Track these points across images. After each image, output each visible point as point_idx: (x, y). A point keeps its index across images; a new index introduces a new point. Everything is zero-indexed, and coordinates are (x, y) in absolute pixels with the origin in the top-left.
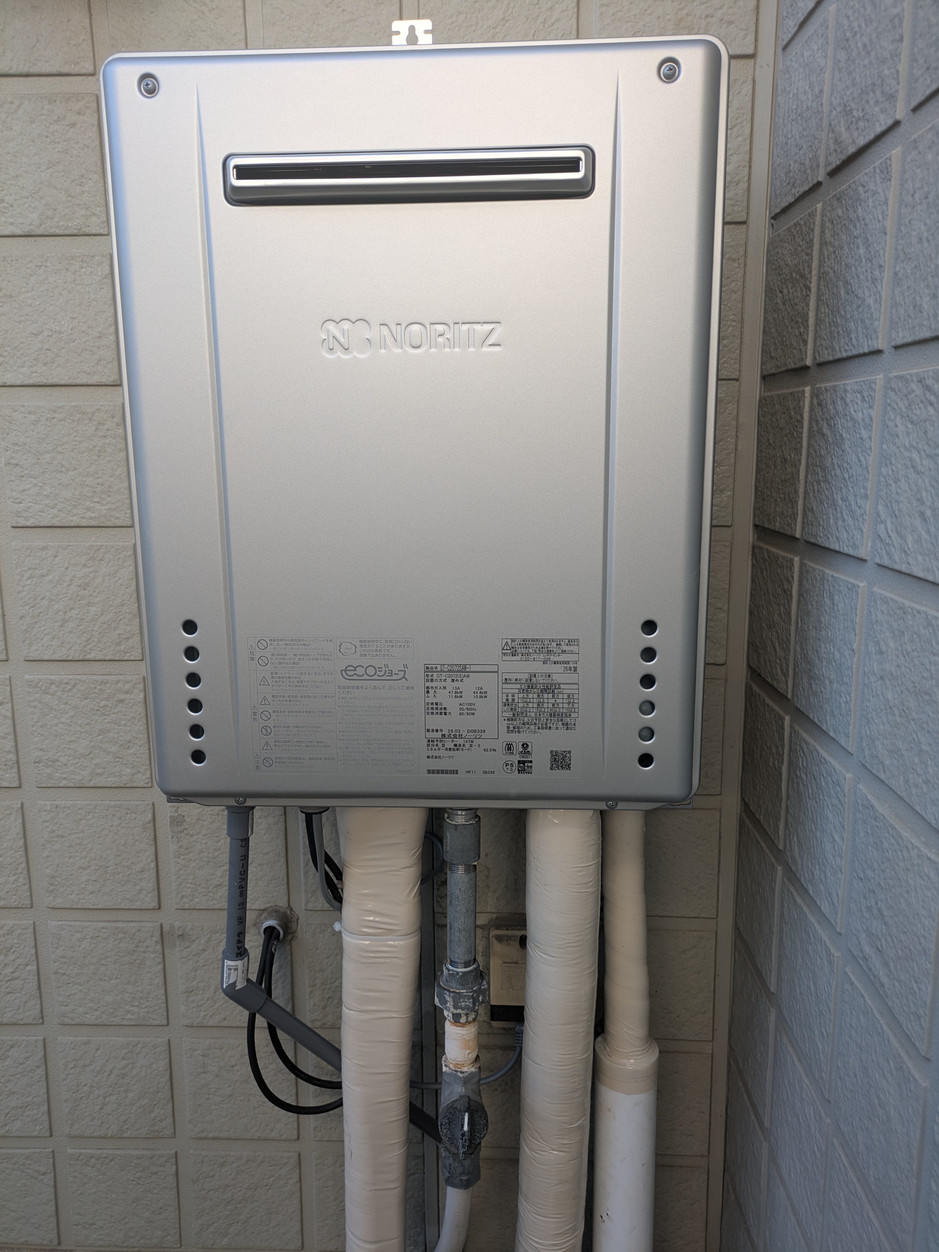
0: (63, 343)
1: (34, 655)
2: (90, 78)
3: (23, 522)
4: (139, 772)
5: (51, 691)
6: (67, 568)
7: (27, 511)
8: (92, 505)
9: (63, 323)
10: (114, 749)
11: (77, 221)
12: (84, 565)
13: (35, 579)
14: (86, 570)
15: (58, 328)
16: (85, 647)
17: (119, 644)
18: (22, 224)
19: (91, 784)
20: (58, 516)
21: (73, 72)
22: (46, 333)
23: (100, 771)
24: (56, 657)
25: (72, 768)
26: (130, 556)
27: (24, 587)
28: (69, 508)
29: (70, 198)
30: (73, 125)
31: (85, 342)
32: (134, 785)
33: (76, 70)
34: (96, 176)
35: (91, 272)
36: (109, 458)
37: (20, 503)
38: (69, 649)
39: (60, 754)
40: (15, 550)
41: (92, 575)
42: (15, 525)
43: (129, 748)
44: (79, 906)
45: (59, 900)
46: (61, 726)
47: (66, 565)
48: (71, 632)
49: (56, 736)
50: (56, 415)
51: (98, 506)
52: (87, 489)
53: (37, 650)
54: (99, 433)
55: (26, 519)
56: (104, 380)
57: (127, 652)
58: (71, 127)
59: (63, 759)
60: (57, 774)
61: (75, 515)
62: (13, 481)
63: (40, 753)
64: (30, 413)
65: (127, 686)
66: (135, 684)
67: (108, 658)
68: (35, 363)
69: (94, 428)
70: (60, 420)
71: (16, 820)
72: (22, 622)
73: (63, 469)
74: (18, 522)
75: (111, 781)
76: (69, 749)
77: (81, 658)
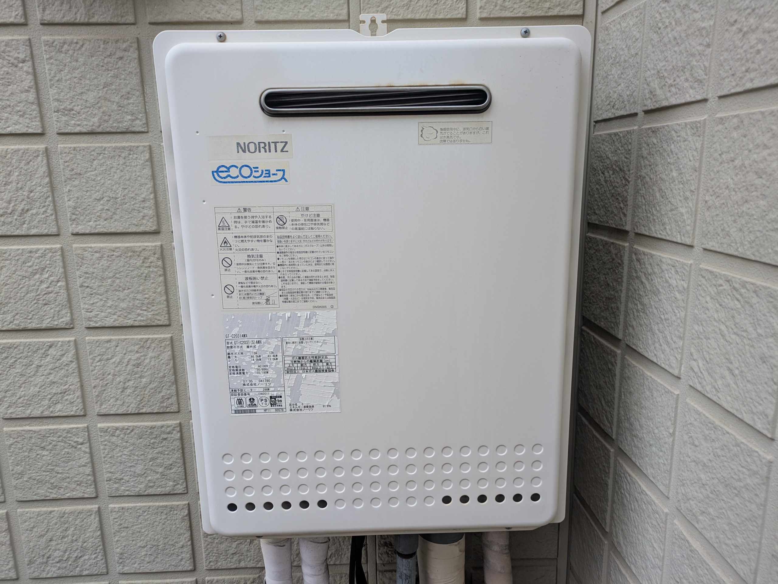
0: (118, 205)
1: (103, 411)
2: (132, 26)
3: (93, 324)
4: (178, 484)
5: (116, 434)
6: (125, 354)
7: (96, 317)
8: (141, 312)
9: (117, 192)
10: (161, 470)
11: (126, 123)
12: (137, 352)
13: (103, 362)
14: (138, 355)
15: (114, 195)
16: (139, 405)
17: (162, 402)
18: (87, 125)
19: (146, 493)
20: (117, 320)
21: (120, 22)
22: (105, 199)
23: (151, 484)
24: (120, 412)
25: (132, 483)
26: (168, 345)
27: (95, 367)
28: (125, 314)
29: (120, 108)
30: (121, 58)
31: (134, 204)
32: (176, 492)
33: (123, 21)
34: (138, 93)
35: (137, 158)
36: (152, 281)
37: (91, 312)
38: (128, 407)
39: (123, 475)
40: (88, 343)
41: (143, 358)
42: (88, 326)
43: (171, 469)
44: (140, 571)
45: (126, 568)
46: (124, 456)
47: (124, 352)
48: (129, 396)
49: (121, 463)
50: (115, 253)
51: (145, 313)
52: (138, 301)
53: (106, 408)
54: (145, 265)
55: (96, 322)
56: (148, 229)
57: (168, 407)
58: (120, 60)
59: (126, 478)
60: (123, 488)
61: (130, 319)
62: (85, 297)
63: (110, 475)
64: (96, 252)
65: (169, 429)
66: (175, 427)
67: (155, 411)
68: (99, 219)
69: (141, 261)
70: (118, 257)
71: (95, 519)
72: (94, 390)
73: (120, 289)
74: (90, 325)
75: (159, 491)
76: (130, 471)
77: (136, 412)
